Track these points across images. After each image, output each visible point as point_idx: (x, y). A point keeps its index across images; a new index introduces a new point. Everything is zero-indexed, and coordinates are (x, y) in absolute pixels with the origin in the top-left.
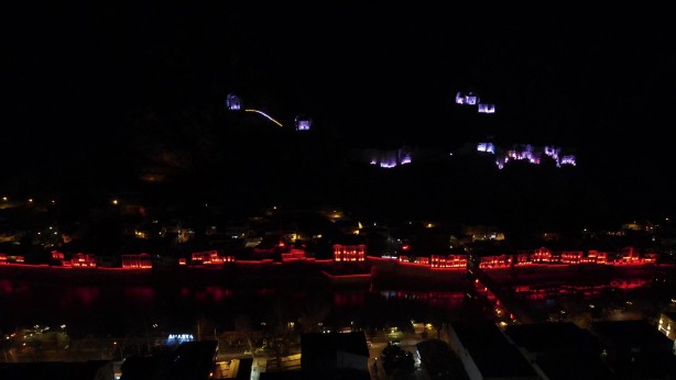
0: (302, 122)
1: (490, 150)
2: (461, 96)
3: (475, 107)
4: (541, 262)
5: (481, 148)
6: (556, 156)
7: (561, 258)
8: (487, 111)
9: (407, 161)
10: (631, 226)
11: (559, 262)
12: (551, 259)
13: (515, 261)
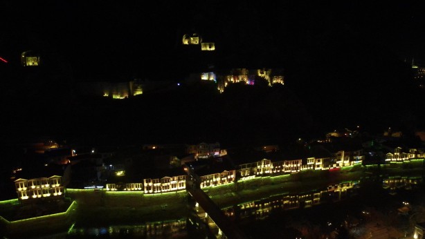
0: (30, 58)
1: (211, 79)
2: (188, 38)
3: (199, 46)
4: (265, 175)
5: (205, 78)
6: (267, 78)
7: (282, 168)
8: (208, 49)
9: (139, 93)
10: (333, 134)
11: (282, 173)
12: (273, 170)
13: (238, 176)
